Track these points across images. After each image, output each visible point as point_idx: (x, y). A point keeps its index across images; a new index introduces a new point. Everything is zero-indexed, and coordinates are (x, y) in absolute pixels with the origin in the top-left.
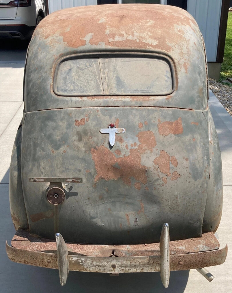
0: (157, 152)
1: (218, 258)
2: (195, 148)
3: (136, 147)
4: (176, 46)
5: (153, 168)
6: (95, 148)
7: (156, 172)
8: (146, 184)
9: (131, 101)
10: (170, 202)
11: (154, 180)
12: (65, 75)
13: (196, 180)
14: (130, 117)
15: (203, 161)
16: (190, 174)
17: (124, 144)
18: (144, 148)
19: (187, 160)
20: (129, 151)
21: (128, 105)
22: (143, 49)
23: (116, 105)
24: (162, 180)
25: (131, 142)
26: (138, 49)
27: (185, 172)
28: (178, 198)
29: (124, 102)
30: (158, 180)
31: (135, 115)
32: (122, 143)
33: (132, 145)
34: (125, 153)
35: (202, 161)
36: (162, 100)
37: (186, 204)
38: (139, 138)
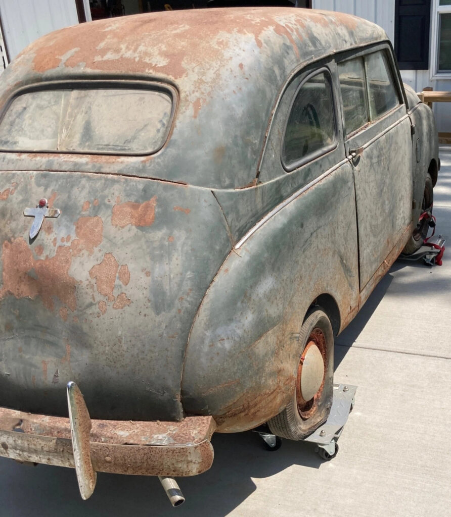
0: (100, 254)
1: (177, 462)
2: (169, 254)
3: (69, 244)
4: (196, 70)
5: (87, 283)
6: (10, 241)
7: (90, 291)
8: (75, 311)
9: (87, 163)
10: (107, 348)
11: (86, 304)
12: (15, 117)
13: (158, 314)
14: (75, 191)
15: (182, 281)
16: (149, 301)
17: (52, 236)
18: (80, 247)
19: (148, 274)
20: (56, 249)
21: (81, 169)
22: (139, 73)
23: (63, 168)
24: (97, 306)
25: (63, 233)
26: (131, 73)
27: (141, 296)
28: (123, 342)
29: (76, 164)
30: (91, 305)
31: (84, 187)
32: (49, 234)
33: (62, 240)
34: (50, 251)
35: (177, 280)
36: (135, 163)
37: (138, 354)
38: (77, 228)
